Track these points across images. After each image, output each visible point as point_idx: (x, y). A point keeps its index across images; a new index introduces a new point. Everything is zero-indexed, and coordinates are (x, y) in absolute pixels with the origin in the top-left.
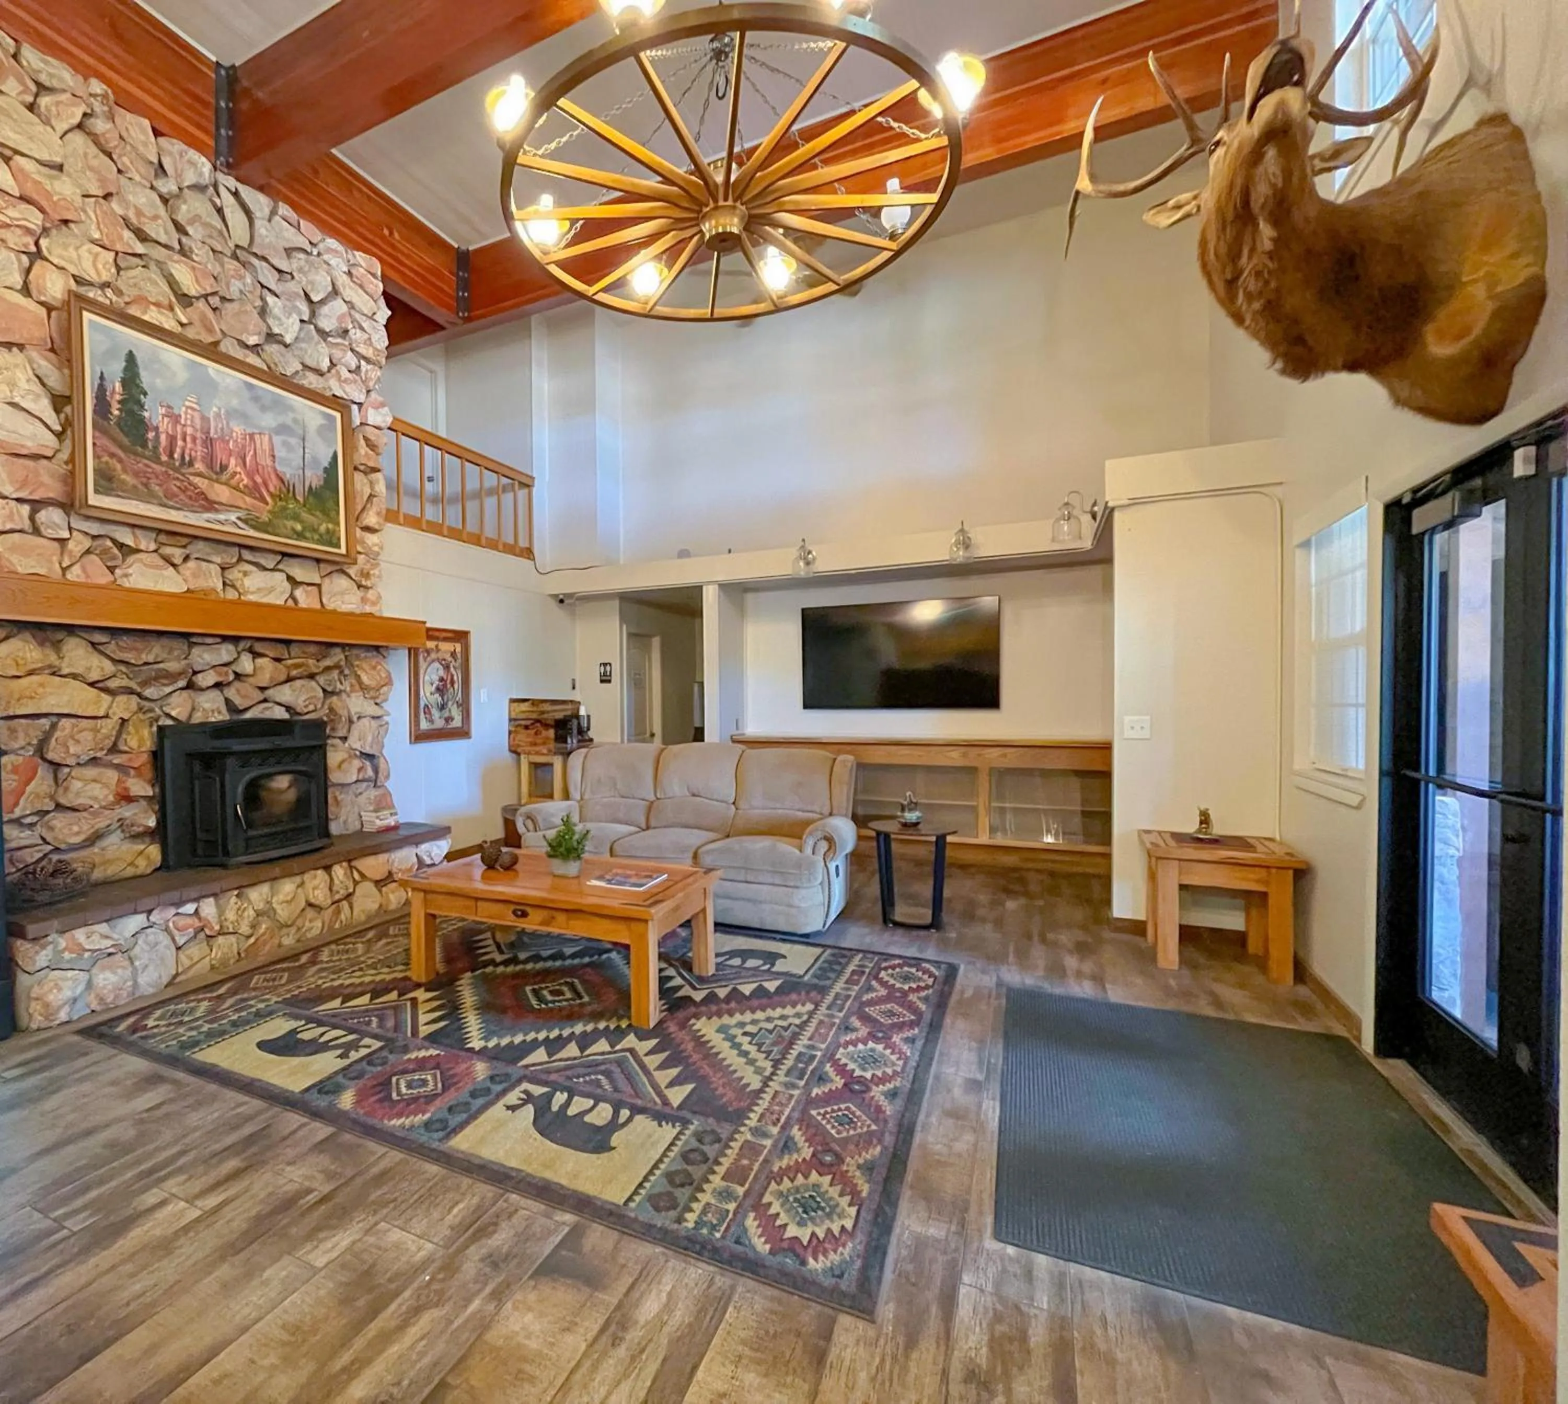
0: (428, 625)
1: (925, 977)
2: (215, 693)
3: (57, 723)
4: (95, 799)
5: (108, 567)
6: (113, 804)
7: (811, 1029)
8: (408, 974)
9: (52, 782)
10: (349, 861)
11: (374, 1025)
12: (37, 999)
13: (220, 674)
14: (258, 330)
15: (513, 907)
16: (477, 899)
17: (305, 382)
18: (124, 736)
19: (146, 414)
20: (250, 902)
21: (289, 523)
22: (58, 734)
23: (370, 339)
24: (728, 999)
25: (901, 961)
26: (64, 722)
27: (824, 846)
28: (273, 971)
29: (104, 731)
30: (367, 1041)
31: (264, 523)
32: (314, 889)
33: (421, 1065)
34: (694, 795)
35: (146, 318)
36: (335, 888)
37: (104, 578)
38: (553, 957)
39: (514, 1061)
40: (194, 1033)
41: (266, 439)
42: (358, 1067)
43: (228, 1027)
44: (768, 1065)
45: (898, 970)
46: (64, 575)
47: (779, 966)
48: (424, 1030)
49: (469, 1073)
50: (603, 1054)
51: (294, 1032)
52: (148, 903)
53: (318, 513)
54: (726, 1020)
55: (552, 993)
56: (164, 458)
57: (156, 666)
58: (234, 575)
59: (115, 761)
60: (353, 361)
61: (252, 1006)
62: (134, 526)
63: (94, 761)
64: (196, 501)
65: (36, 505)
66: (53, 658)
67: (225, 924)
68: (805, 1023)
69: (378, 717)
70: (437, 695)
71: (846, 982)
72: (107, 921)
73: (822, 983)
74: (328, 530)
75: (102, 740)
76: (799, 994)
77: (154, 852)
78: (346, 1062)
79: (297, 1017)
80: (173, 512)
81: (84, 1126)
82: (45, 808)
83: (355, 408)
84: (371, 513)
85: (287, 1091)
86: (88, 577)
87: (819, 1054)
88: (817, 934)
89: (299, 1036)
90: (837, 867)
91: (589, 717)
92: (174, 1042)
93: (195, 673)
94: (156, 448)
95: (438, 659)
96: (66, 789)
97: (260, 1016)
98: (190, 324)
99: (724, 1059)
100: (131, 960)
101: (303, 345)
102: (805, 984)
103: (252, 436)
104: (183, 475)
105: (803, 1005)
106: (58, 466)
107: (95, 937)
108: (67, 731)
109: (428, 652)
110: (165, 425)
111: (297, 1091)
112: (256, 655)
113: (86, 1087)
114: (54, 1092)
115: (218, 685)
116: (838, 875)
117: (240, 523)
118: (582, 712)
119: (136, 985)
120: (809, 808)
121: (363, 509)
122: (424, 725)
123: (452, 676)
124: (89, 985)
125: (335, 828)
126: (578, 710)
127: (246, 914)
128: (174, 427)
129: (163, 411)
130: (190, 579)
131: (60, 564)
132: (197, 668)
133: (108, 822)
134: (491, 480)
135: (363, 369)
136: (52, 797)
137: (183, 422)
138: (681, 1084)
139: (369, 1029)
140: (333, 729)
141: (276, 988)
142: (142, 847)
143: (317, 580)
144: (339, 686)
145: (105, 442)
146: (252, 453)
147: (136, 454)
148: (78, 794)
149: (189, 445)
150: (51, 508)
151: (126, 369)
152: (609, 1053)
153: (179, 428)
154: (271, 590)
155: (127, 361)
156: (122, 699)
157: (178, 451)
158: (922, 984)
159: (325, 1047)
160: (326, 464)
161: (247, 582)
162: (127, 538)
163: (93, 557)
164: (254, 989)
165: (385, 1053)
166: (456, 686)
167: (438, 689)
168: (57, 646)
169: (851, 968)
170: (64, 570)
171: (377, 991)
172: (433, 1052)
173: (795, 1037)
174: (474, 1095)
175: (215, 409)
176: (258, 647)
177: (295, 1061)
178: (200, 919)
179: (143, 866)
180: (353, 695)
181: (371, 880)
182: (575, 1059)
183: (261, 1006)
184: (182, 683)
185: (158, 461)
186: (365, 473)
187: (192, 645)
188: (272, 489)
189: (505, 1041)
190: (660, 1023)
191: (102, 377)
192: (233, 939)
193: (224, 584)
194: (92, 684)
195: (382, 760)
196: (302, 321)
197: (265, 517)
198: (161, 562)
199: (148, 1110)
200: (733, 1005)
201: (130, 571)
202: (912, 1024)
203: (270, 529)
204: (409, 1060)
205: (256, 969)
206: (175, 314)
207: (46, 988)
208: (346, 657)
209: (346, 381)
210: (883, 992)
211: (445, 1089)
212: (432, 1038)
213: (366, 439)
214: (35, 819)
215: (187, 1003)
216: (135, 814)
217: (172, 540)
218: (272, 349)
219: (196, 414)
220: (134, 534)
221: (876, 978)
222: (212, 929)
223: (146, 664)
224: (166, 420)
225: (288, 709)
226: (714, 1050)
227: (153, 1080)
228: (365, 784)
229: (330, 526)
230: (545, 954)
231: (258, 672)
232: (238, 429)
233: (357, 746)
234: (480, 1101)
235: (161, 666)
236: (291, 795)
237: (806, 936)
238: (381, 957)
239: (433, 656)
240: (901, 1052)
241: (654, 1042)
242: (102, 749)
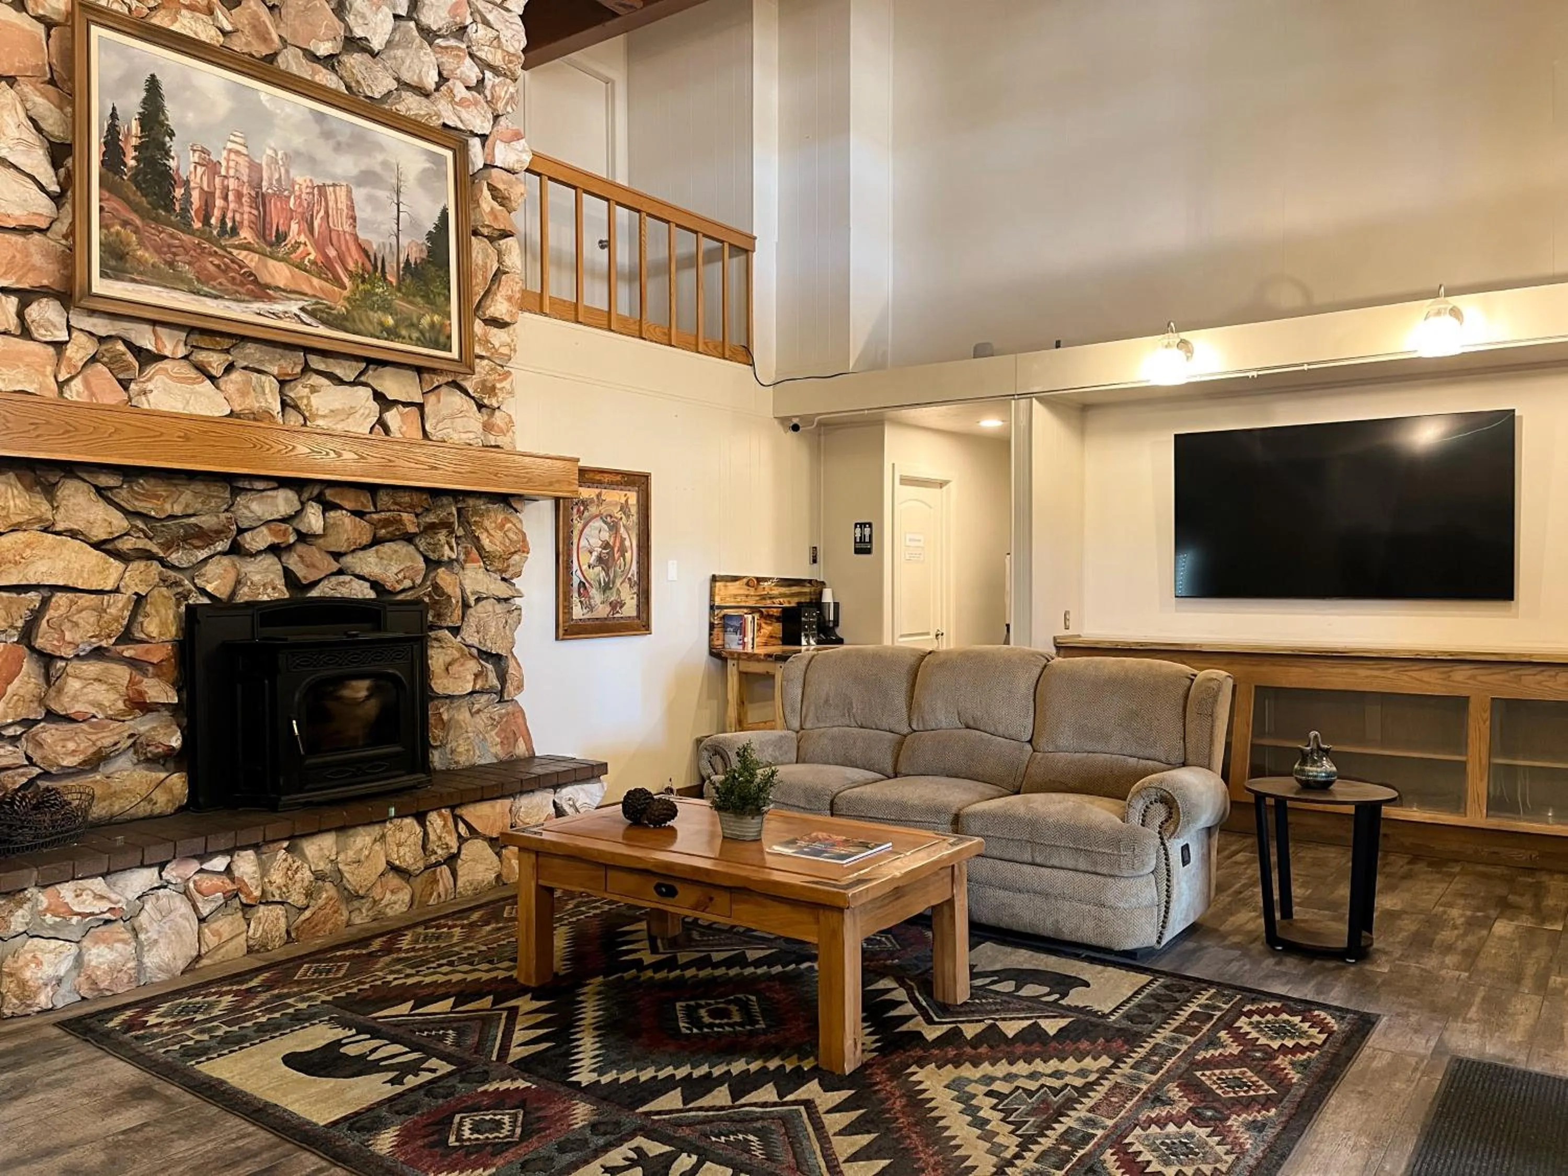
0: (581, 464)
1: (1313, 1031)
2: (269, 561)
3: (50, 598)
4: (100, 705)
5: (120, 381)
6: (123, 713)
7: (1096, 1096)
8: (514, 973)
9: (41, 681)
10: (453, 808)
11: (449, 1042)
12: (11, 975)
13: (274, 533)
14: (331, 34)
15: (657, 881)
16: (607, 867)
17: (401, 108)
18: (140, 619)
19: (172, 164)
20: (304, 858)
21: (376, 316)
22: (51, 613)
23: (497, 38)
24: (979, 1040)
25: (1278, 1005)
26: (61, 599)
27: (1159, 812)
28: (330, 960)
29: (113, 611)
30: (433, 1062)
31: (336, 317)
32: (399, 845)
33: (500, 1100)
34: (968, 727)
35: (175, 27)
36: (430, 846)
37: (112, 394)
38: (728, 963)
39: (633, 1106)
40: (206, 1037)
41: (342, 193)
42: (412, 1097)
43: (250, 1033)
44: (1012, 1144)
45: (1270, 1017)
46: (61, 392)
47: (1076, 998)
48: (516, 1053)
49: (565, 1116)
50: (765, 1105)
51: (338, 1043)
52: (160, 853)
53: (419, 299)
54: (967, 1071)
55: (713, 1014)
56: (197, 225)
57: (185, 521)
58: (298, 392)
59: (126, 654)
60: (472, 72)
61: (290, 1006)
62: (154, 323)
63: (98, 653)
64: (242, 284)
65: (26, 297)
66: (44, 508)
67: (270, 889)
68: (1090, 1086)
69: (506, 600)
70: (598, 569)
71: (1175, 1030)
72: (103, 876)
73: (1136, 1028)
74: (432, 325)
75: (109, 623)
76: (1093, 1042)
77: (178, 782)
78: (399, 1089)
79: (345, 1025)
80: (208, 301)
81: (45, 1143)
82: (32, 717)
83: (475, 143)
84: (499, 297)
85: (309, 1123)
86: (92, 394)
87: (1100, 1133)
88: (1149, 952)
89: (342, 1050)
90: (1185, 848)
91: (836, 605)
92: (177, 1047)
93: (241, 531)
94: (185, 210)
95: (600, 516)
96: (60, 691)
97: (300, 1019)
98: (236, 31)
99: (946, 1128)
100: (135, 932)
101: (399, 53)
102: (1107, 1028)
103: (322, 189)
104: (224, 248)
105: (1095, 1059)
106: (54, 241)
107: (87, 897)
108: (63, 610)
109: (585, 503)
110: (198, 178)
111: (322, 1124)
112: (328, 506)
113: (57, 1095)
114: (16, 1098)
115: (275, 550)
116: (1185, 861)
117: (304, 316)
118: (828, 597)
119: (140, 966)
120: (1148, 752)
121: (487, 293)
122: (578, 612)
123: (622, 540)
124: (79, 962)
125: (437, 759)
126: (821, 594)
127: (298, 876)
128: (211, 182)
129: (196, 158)
130: (235, 397)
131: (56, 377)
132: (245, 524)
133: (116, 738)
134: (685, 244)
135: (488, 84)
136: (41, 701)
137: (223, 173)
138: (869, 1158)
139: (441, 1046)
140: (439, 616)
141: (329, 981)
142: (163, 775)
143: (418, 399)
144: (447, 551)
145: (114, 204)
146: (322, 213)
147: (156, 220)
148: (75, 698)
149: (232, 206)
150: (45, 300)
151: (145, 101)
152: (775, 1104)
153: (218, 180)
154: (350, 412)
155: (147, 90)
156: (140, 565)
157: (217, 213)
158: (1304, 1042)
159: (374, 1067)
160: (431, 227)
161: (315, 400)
162: (146, 339)
163: (99, 366)
164: (298, 983)
165: (454, 1081)
166: (628, 555)
167: (600, 559)
168: (49, 491)
169: (1193, 1007)
170: (61, 385)
171: (466, 993)
172: (521, 1084)
173: (1069, 1104)
174: (562, 1149)
175: (270, 152)
176: (329, 494)
177: (328, 1083)
178: (233, 880)
179: (162, 802)
180: (468, 565)
181: (485, 838)
182: (722, 1108)
183: (303, 1006)
184: (221, 546)
185: (186, 226)
186: (491, 239)
187: (236, 492)
188: (351, 266)
189: (625, 1078)
190: (865, 1066)
191: (114, 116)
192: (279, 910)
193: (284, 404)
194: (97, 546)
195: (512, 663)
196: (397, 17)
197: (341, 307)
198: (193, 373)
199: (124, 1132)
200: (983, 1050)
201: (150, 386)
202: (1267, 1102)
203: (348, 324)
204: (485, 1092)
205: (306, 955)
206: (215, 19)
207: (21, 963)
208: (459, 510)
209: (462, 102)
210: (1235, 1049)
211: (525, 1136)
212: (525, 1066)
213: (492, 189)
214: (19, 730)
215: (205, 996)
216: (154, 729)
217: (205, 342)
218: (354, 61)
219: (242, 161)
220: (154, 332)
221: (1229, 1027)
222: (248, 895)
223: (172, 517)
224: (200, 170)
225: (375, 585)
226: (934, 1114)
227: (139, 1094)
228: (485, 697)
229: (436, 318)
230: (717, 957)
231: (330, 531)
232: (301, 178)
233: (473, 640)
234: (568, 1157)
235: (193, 520)
236: (372, 707)
237: (1131, 954)
238: (484, 948)
239: (593, 510)
240: (1236, 1143)
241: (845, 1094)
242: (109, 636)
